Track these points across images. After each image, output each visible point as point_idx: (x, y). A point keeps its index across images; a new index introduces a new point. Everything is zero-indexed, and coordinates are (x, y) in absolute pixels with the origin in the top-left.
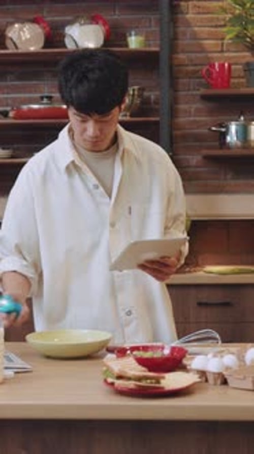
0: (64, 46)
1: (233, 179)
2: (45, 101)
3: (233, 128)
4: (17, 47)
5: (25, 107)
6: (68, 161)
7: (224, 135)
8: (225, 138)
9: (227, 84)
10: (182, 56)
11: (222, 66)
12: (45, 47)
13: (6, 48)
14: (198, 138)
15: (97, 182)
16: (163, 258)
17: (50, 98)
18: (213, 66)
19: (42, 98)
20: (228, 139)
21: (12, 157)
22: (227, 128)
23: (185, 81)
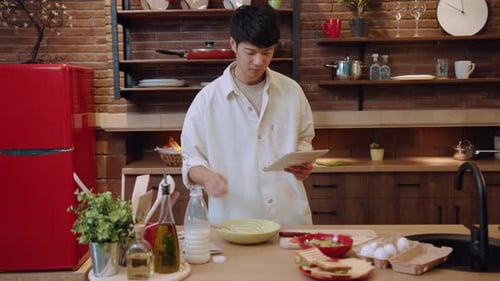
0: (223, 7)
1: (339, 100)
2: (209, 46)
3: (342, 65)
4: (189, 8)
5: (195, 50)
6: (229, 91)
7: (335, 70)
8: (336, 72)
9: (337, 34)
10: (303, 14)
11: (335, 21)
12: (208, 8)
13: (181, 8)
14: (314, 72)
15: (250, 105)
16: (305, 164)
17: (212, 43)
18: (328, 21)
19: (206, 43)
20: (338, 72)
21: (185, 86)
22: (338, 64)
23: (307, 31)
